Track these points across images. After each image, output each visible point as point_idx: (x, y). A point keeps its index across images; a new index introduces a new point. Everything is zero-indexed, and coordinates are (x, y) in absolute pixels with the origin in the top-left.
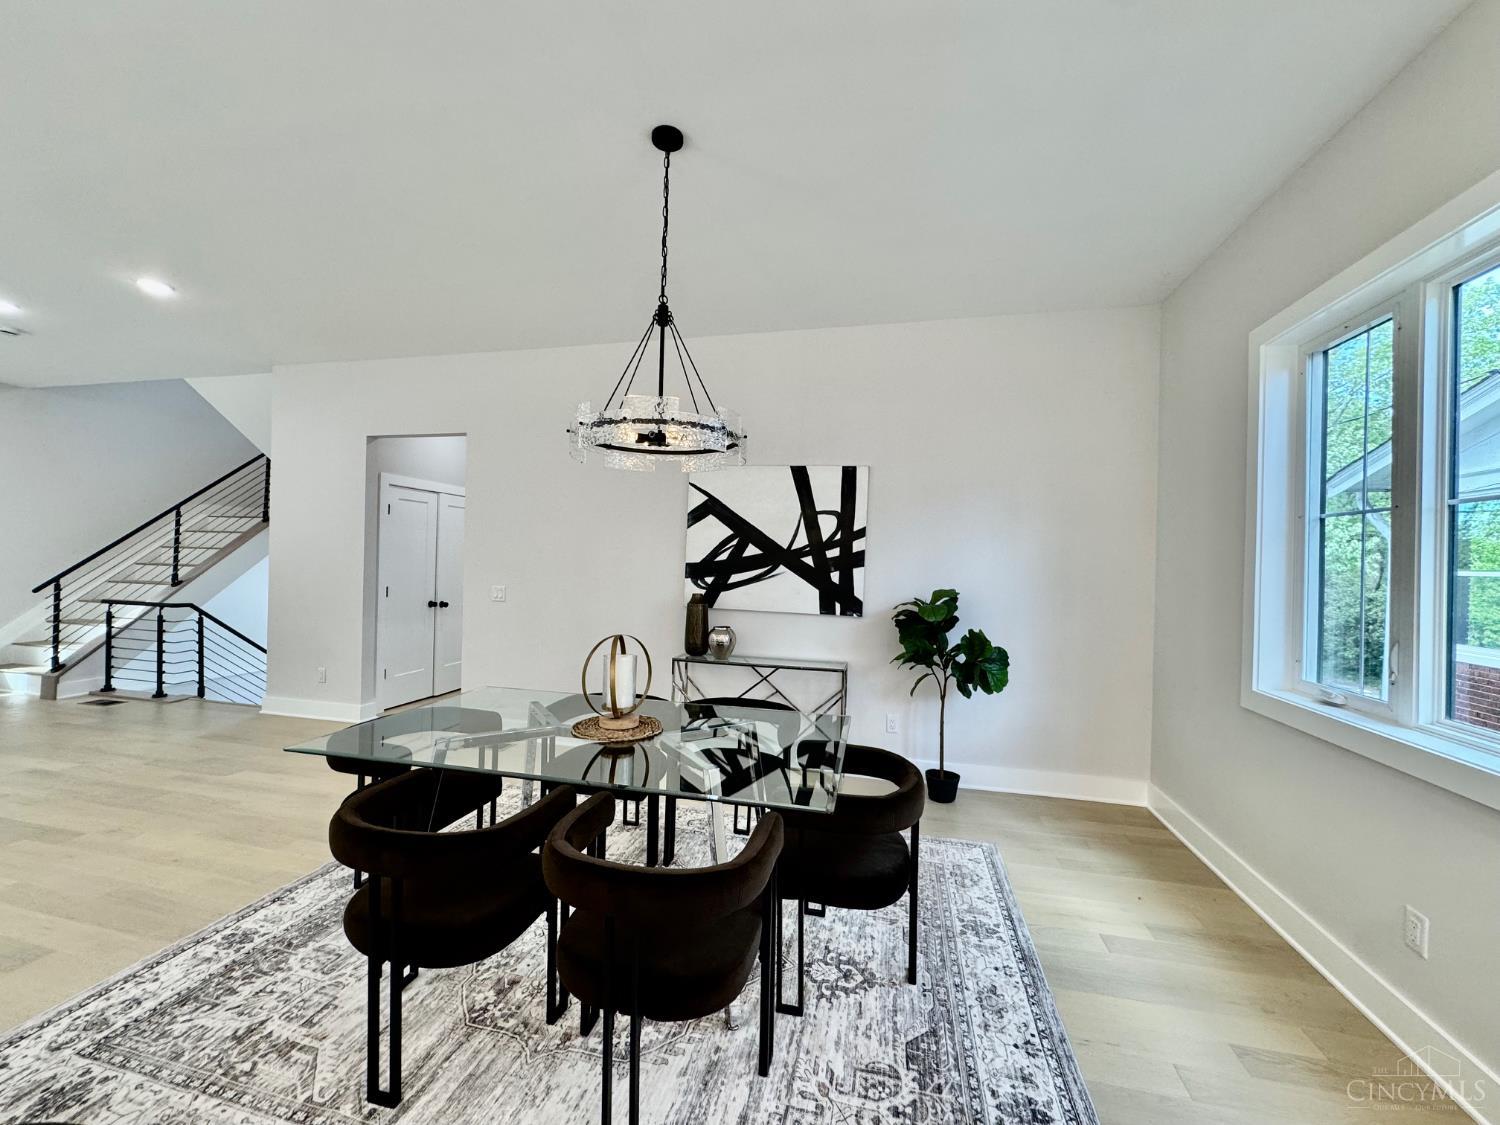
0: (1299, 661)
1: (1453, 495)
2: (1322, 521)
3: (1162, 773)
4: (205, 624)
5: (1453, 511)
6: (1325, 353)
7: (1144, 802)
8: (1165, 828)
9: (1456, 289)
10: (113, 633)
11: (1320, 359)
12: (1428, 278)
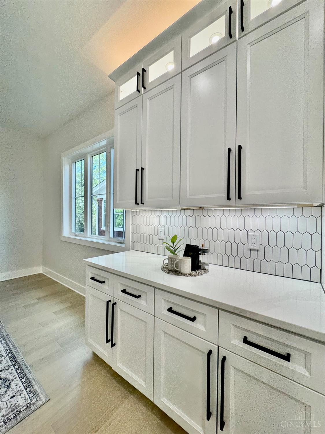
0: (71, 228)
1: (92, 194)
2: (75, 198)
3: (45, 263)
5: (92, 196)
6: (76, 163)
7: (41, 271)
8: (46, 276)
9: (92, 157)
11: (74, 164)
12: (89, 153)
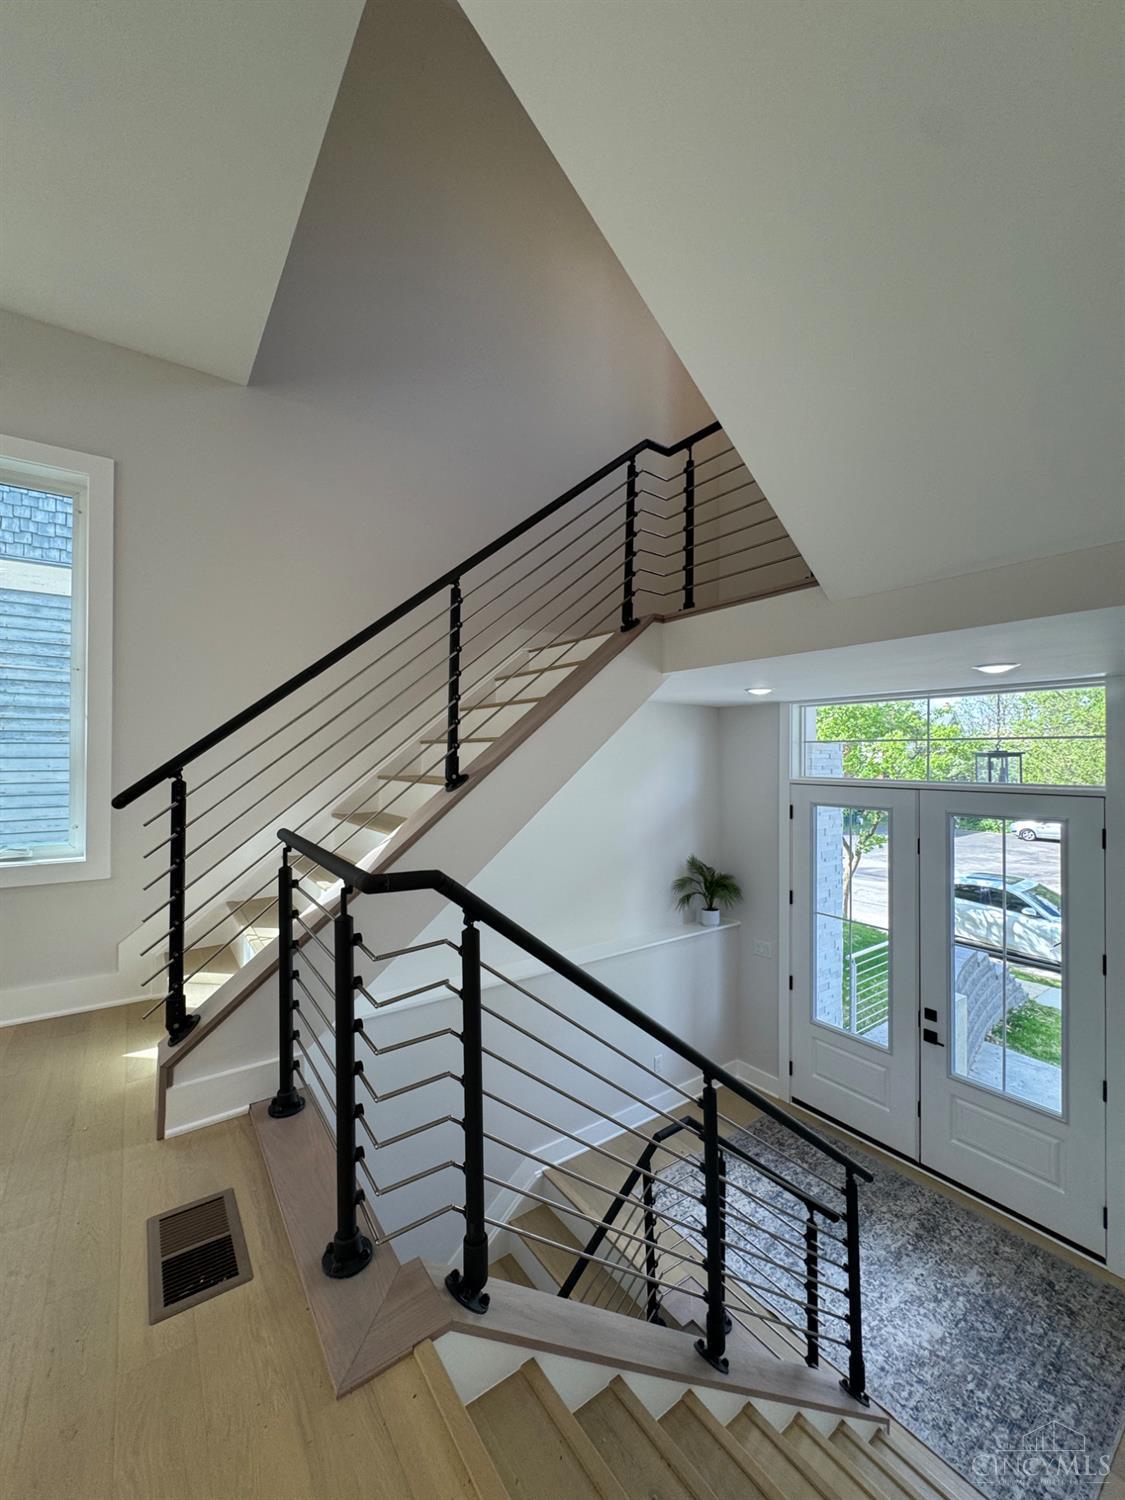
4: (485, 956)
10: (296, 936)
